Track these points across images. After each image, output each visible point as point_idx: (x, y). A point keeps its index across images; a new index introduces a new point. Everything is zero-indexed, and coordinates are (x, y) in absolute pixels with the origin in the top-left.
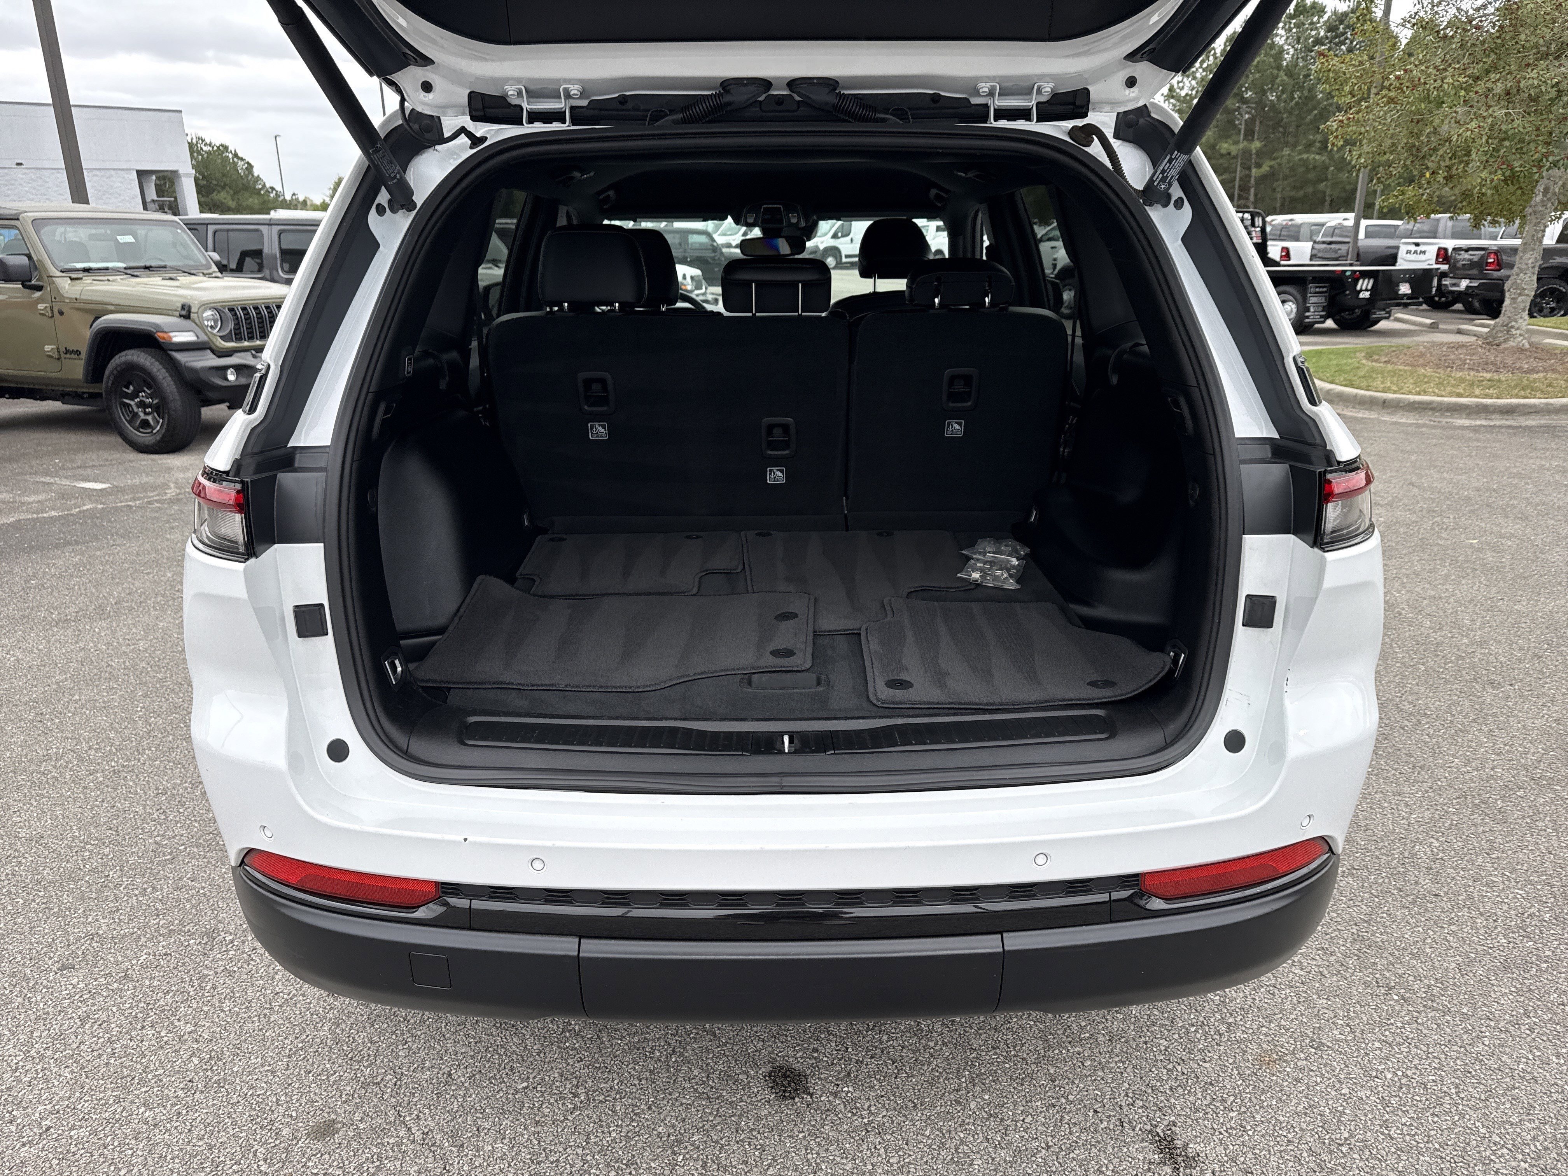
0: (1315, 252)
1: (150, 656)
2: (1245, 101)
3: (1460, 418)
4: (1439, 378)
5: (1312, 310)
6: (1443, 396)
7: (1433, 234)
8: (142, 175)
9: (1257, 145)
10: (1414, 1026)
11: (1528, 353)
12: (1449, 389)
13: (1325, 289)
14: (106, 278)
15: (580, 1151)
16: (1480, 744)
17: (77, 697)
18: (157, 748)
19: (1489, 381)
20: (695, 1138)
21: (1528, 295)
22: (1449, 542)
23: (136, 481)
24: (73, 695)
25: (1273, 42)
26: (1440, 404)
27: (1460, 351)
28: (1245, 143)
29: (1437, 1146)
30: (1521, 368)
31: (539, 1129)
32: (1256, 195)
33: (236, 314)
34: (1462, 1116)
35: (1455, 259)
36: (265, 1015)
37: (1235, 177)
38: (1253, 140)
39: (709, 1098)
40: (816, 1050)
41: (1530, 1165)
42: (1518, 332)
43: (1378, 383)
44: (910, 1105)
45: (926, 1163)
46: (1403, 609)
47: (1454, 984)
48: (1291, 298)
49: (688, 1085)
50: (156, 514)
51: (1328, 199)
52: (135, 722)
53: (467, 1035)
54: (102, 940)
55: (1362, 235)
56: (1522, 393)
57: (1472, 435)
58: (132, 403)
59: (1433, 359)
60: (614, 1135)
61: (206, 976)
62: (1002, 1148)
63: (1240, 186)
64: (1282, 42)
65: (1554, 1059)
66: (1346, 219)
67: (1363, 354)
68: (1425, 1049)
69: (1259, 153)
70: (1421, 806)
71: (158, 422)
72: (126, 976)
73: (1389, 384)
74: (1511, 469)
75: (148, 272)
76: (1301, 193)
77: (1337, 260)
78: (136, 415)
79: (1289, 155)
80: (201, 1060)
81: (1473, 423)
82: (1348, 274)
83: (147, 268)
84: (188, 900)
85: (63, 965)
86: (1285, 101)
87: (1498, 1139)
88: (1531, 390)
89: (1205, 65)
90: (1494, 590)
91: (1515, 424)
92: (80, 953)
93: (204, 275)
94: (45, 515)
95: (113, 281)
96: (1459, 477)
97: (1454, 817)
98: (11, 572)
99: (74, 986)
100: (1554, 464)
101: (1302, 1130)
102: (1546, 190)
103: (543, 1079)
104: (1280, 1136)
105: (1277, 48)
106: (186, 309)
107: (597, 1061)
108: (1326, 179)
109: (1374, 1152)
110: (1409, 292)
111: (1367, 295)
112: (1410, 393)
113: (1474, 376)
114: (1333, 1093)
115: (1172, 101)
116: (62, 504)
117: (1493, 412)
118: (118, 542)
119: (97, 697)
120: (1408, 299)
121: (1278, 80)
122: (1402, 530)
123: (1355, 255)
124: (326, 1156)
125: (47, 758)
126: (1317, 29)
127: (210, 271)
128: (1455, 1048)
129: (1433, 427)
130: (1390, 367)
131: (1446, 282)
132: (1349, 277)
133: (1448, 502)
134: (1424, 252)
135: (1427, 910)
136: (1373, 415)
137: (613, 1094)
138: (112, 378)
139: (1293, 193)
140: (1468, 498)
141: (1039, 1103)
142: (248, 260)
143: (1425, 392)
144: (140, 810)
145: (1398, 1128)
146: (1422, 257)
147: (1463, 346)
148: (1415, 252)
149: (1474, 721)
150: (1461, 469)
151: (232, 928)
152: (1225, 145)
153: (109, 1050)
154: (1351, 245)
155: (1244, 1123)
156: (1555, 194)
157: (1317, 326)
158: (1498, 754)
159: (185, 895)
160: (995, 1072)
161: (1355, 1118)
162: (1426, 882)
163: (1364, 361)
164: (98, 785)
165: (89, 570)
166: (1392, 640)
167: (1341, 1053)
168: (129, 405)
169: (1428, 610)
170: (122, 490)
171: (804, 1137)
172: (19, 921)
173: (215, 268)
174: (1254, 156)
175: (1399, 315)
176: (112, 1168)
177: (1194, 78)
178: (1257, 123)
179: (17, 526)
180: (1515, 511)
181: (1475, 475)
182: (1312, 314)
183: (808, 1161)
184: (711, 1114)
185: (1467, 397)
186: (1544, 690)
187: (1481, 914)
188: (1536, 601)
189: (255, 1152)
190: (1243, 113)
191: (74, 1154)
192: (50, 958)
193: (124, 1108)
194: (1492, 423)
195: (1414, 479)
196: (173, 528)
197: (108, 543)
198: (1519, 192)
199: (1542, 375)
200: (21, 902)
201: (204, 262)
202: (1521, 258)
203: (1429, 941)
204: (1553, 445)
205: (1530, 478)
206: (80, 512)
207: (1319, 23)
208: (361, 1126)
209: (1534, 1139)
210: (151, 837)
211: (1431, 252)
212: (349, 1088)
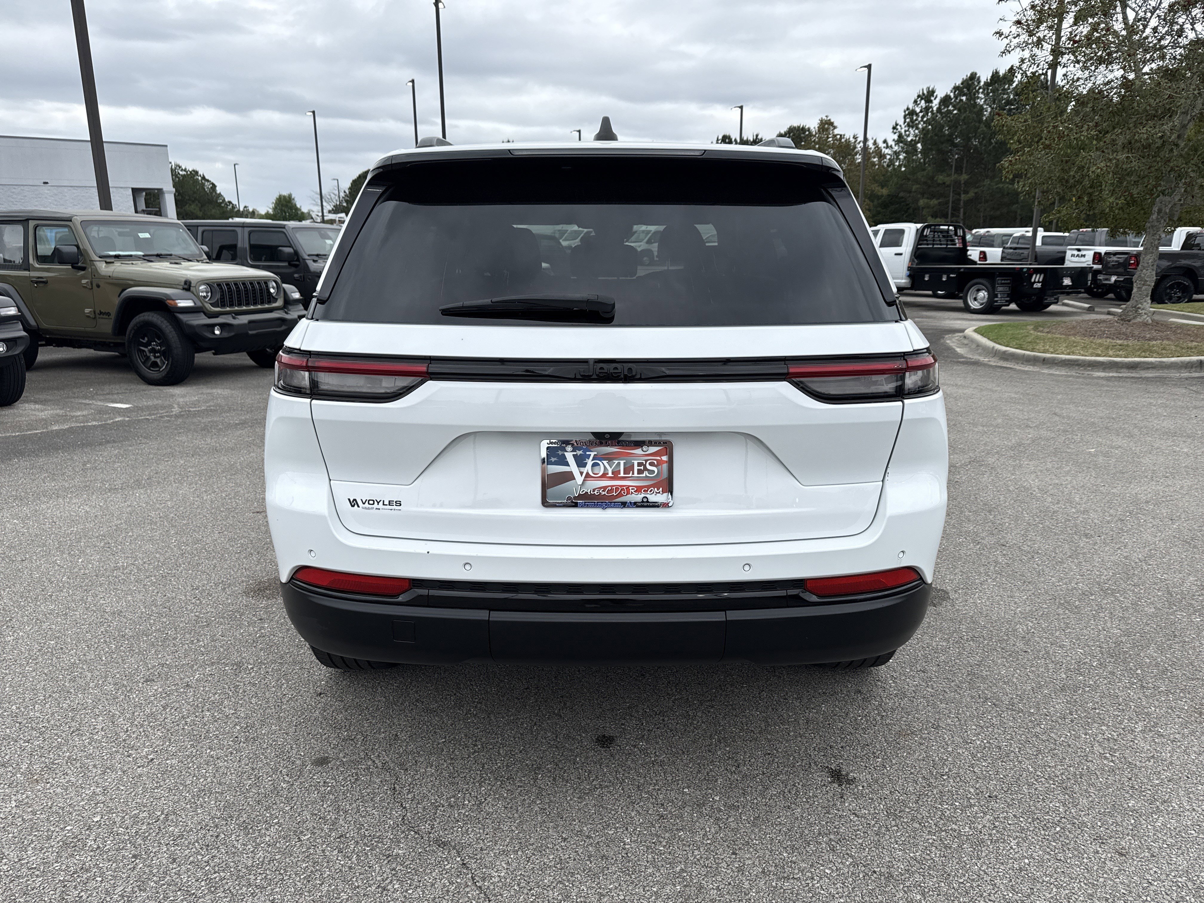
0: (1004, 255)
1: (176, 510)
2: (956, 145)
3: (1099, 371)
4: (1084, 343)
5: (999, 296)
6: (1086, 356)
7: (1092, 243)
8: (136, 192)
9: (964, 177)
10: (999, 718)
11: (1150, 327)
12: (1090, 351)
13: (1009, 281)
14: (130, 262)
15: (479, 772)
16: (1071, 570)
17: (130, 534)
18: (189, 563)
19: (1120, 345)
20: (549, 766)
21: (1149, 285)
22: (1074, 450)
23: (150, 403)
24: (128, 533)
25: (975, 103)
26: (1084, 361)
27: (1101, 325)
28: (956, 176)
29: (1002, 776)
30: (1144, 337)
31: (453, 761)
32: (965, 214)
33: (222, 288)
34: (1020, 762)
35: (1107, 261)
36: (278, 706)
37: (949, 200)
38: (962, 174)
39: (557, 747)
40: (623, 724)
41: (1057, 786)
42: (1143, 311)
43: (1040, 347)
44: (680, 752)
45: (689, 780)
46: (1035, 491)
47: (1028, 698)
48: (984, 287)
49: (544, 741)
50: (167, 424)
51: (1019, 217)
52: (172, 549)
53: (406, 716)
54: (169, 667)
55: (1039, 243)
56: (1143, 354)
57: (1104, 383)
58: (146, 349)
59: (1081, 330)
60: (499, 765)
61: (238, 686)
62: (735, 774)
63: (952, 207)
64: (982, 102)
65: (1083, 736)
66: (1027, 231)
67: (1032, 327)
68: (1003, 729)
69: (966, 183)
70: (1025, 604)
71: (164, 363)
72: (188, 686)
73: (1048, 347)
74: (1128, 405)
75: (158, 258)
76: (998, 213)
77: (1020, 260)
78: (148, 358)
79: (989, 184)
80: (242, 727)
81: (1107, 374)
82: (1025, 270)
83: (158, 256)
84: (221, 647)
85: (147, 679)
86: (985, 146)
87: (1040, 774)
88: (1150, 352)
89: (925, 119)
90: (1100, 480)
91: (1138, 376)
92: (156, 673)
93: (198, 261)
94: (89, 424)
95: (136, 264)
96: (1089, 410)
97: (1046, 610)
98: (72, 459)
99: (156, 690)
100: (1160, 402)
101: (920, 768)
102: (1160, 211)
103: (455, 738)
104: (906, 770)
105: (978, 107)
106: (188, 284)
107: (488, 729)
108: (1017, 203)
109: (963, 779)
110: (1070, 284)
111: (1039, 285)
112: (1063, 353)
113: (1110, 342)
114: (942, 750)
115: (901, 145)
116: (100, 417)
117: (1122, 367)
118: (143, 441)
119: (144, 534)
120: (1070, 289)
121: (979, 130)
122: (1043, 443)
123: (1034, 257)
124: (325, 774)
125: (117, 568)
126: (1008, 93)
127: (202, 259)
128: (1022, 729)
129: (1078, 377)
130: (1049, 336)
131: (1101, 277)
132: (1025, 273)
133: (1079, 426)
134: (1084, 256)
135: (1018, 659)
136: (1036, 369)
137: (498, 745)
138: (133, 332)
139: (992, 213)
140: (1093, 423)
141: (760, 753)
142: (225, 252)
143: (1073, 353)
144: (183, 598)
145: (979, 767)
146: (1083, 259)
147: (1104, 321)
148: (1078, 256)
149: (1070, 557)
150: (1092, 405)
151: (251, 661)
152: (941, 177)
153: (183, 722)
154: (1030, 250)
155: (885, 764)
156: (1166, 213)
157: (1004, 308)
158: (1082, 576)
159: (218, 644)
160: (734, 737)
161: (954, 763)
162: (1020, 645)
163: (1032, 332)
164: (153, 584)
165: (125, 458)
166: (1023, 509)
167: (950, 731)
168: (144, 351)
169: (1052, 492)
170: (141, 409)
171: (615, 767)
172: (115, 656)
173: (205, 257)
174: (963, 185)
175: (1066, 301)
176: (195, 778)
177: (917, 128)
178: (965, 161)
179: (71, 430)
180: (1125, 432)
181: (1101, 408)
182: (1000, 299)
183: (617, 778)
184: (558, 755)
185: (1104, 356)
186: (1122, 540)
187: (1053, 662)
188: (1128, 487)
189: (281, 771)
190: (954, 154)
191: (170, 772)
192: (138, 676)
193: (197, 750)
194: (1121, 375)
195: (1057, 410)
196: (180, 433)
197: (136, 442)
198: (1142, 212)
199: (1159, 342)
200: (114, 646)
201: (198, 252)
202: (1144, 259)
203: (1016, 675)
204: (1162, 390)
205: (1140, 411)
206: (114, 422)
207: (1009, 89)
208: (344, 760)
209: (1062, 774)
210: (192, 612)
211: (1089, 255)
212: (334, 742)
